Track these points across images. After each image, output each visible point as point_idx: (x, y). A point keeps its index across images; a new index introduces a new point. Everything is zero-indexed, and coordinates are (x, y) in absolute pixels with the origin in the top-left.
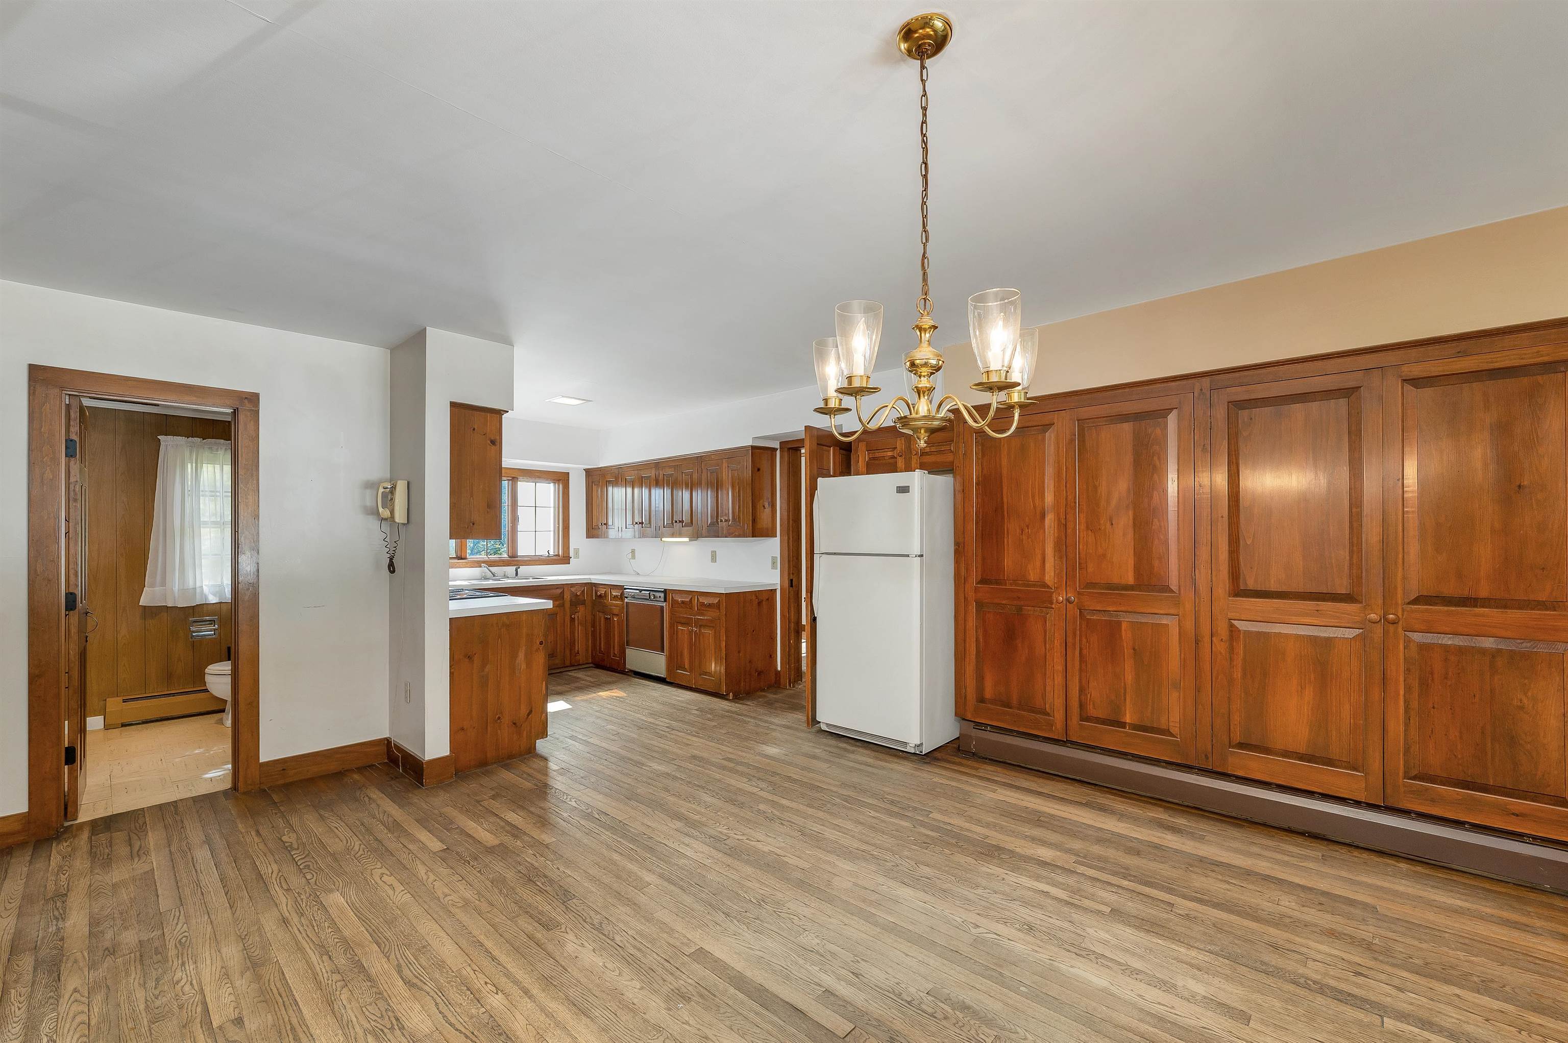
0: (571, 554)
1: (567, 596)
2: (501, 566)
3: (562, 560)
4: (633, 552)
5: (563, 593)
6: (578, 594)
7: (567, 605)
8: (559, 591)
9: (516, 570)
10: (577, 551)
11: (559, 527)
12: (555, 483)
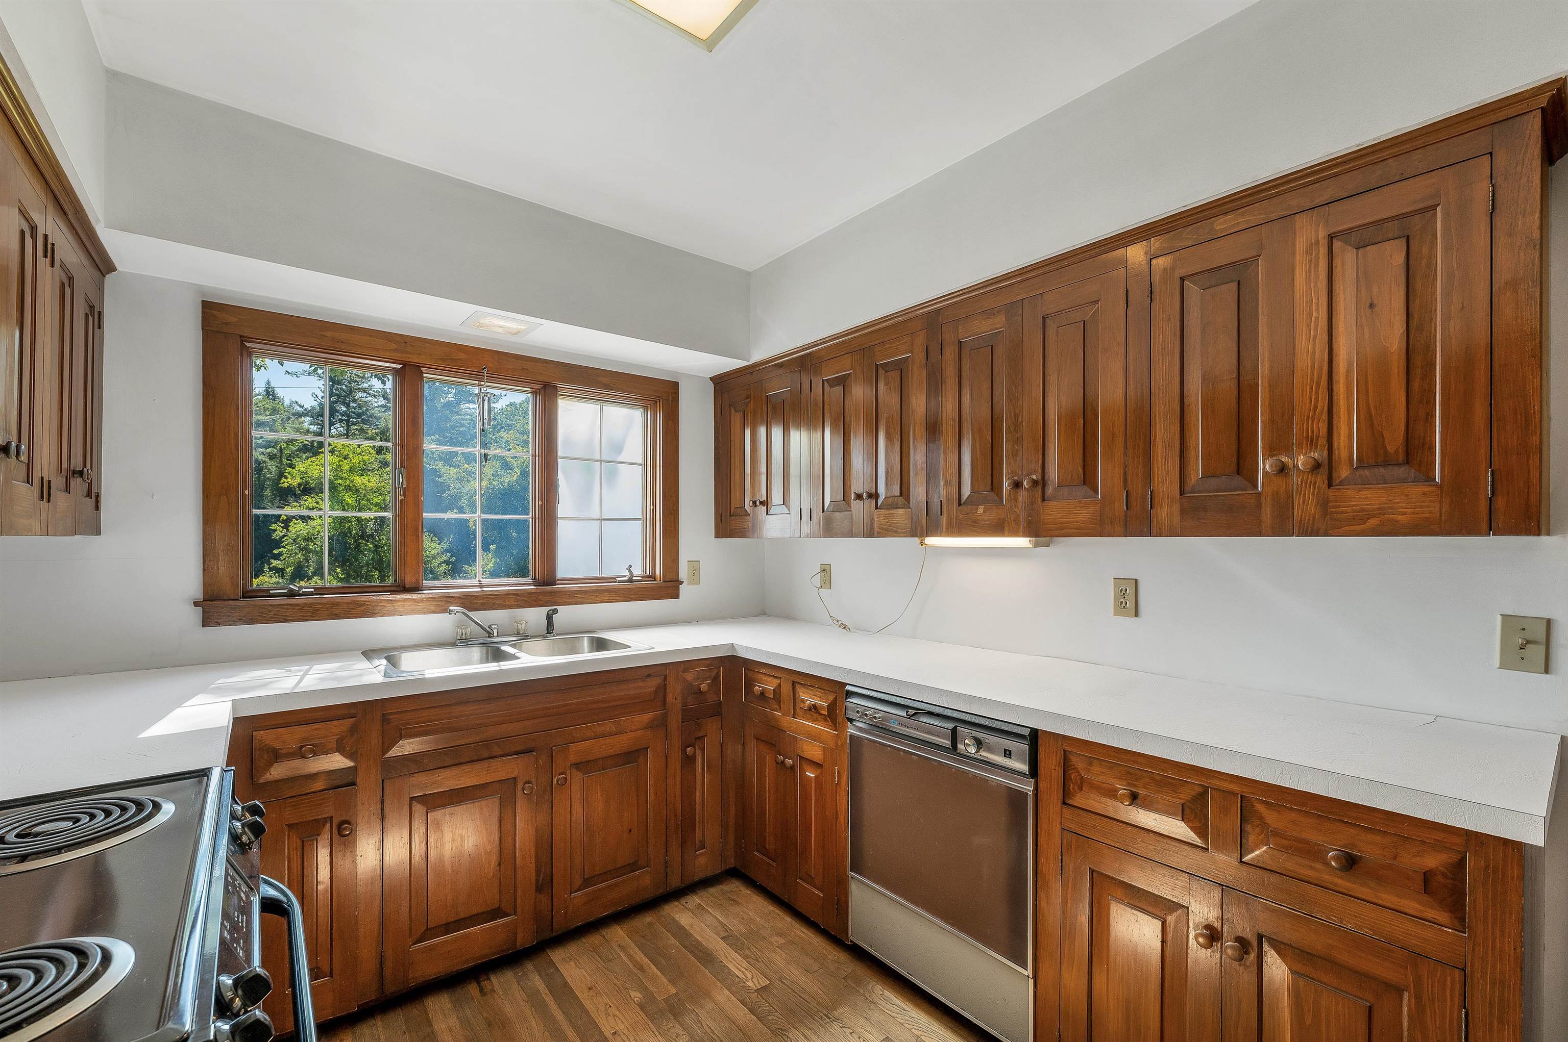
0: (683, 573)
1: (675, 695)
2: (510, 607)
3: (659, 588)
4: (825, 570)
5: (662, 689)
6: (704, 687)
7: (675, 721)
8: (653, 683)
9: (549, 618)
10: (695, 566)
11: (654, 511)
12: (646, 408)
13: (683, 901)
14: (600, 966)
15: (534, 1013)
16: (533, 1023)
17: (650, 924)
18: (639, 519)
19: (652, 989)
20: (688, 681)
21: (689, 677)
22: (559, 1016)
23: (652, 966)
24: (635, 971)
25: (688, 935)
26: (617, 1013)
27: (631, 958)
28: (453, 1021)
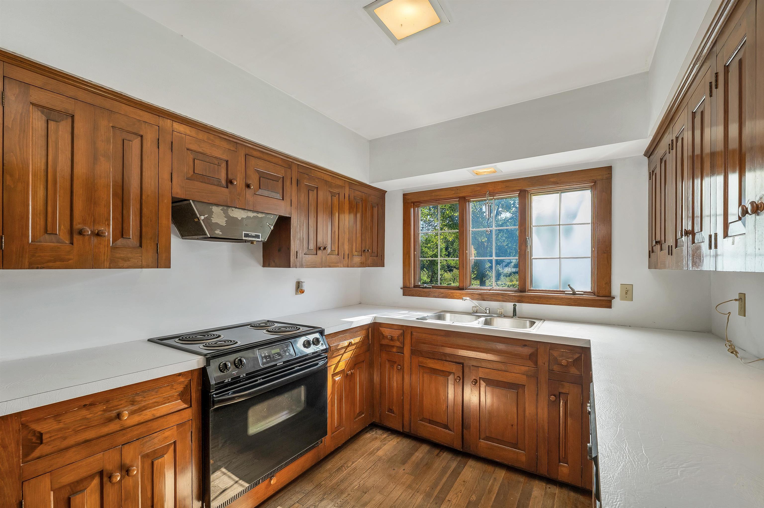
5: (535, 355)
6: (564, 362)
8: (528, 350)
9: (515, 308)
10: (628, 288)
13: (548, 486)
14: (478, 478)
15: (440, 472)
16: (435, 475)
17: (519, 482)
18: (589, 258)
19: (482, 502)
20: (554, 355)
21: (555, 354)
22: (444, 479)
23: (495, 495)
24: (487, 491)
25: (528, 499)
26: (460, 496)
27: (493, 485)
28: (421, 456)
